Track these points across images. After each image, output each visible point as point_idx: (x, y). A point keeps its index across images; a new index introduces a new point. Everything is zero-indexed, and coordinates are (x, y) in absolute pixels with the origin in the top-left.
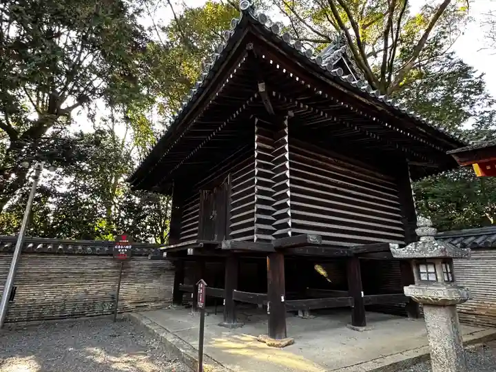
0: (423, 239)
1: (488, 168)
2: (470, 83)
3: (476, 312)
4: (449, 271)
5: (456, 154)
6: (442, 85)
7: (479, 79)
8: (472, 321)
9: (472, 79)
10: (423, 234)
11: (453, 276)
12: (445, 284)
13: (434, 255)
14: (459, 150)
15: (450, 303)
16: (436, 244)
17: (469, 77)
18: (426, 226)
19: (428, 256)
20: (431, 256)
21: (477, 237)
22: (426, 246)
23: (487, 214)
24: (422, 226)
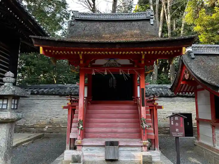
0: (6, 84)
1: (47, 51)
2: (65, 12)
3: (35, 126)
4: (16, 103)
5: (34, 38)
6: (54, 6)
7: (69, 12)
8: (32, 131)
9: (66, 10)
10: (6, 81)
11: (17, 106)
12: (11, 110)
13: (8, 94)
14: (36, 37)
15: (10, 120)
16: (12, 88)
17: (65, 8)
18: (9, 76)
19: (5, 94)
20: (6, 94)
21: (45, 89)
22: (6, 88)
23: (54, 79)
24: (7, 76)
